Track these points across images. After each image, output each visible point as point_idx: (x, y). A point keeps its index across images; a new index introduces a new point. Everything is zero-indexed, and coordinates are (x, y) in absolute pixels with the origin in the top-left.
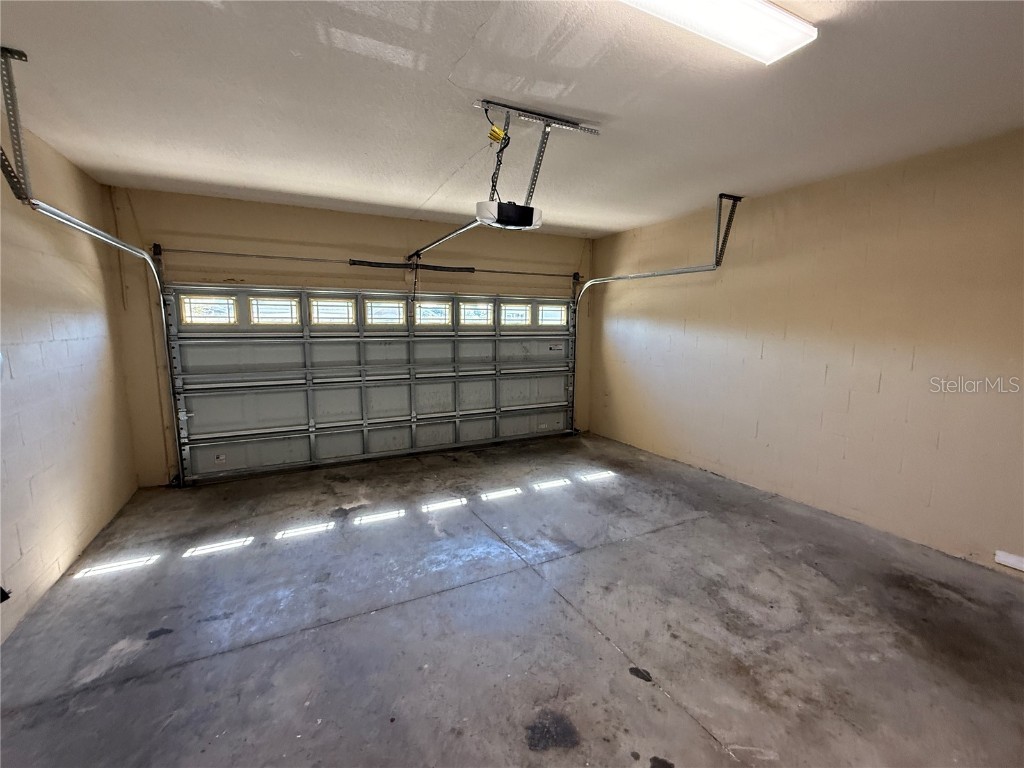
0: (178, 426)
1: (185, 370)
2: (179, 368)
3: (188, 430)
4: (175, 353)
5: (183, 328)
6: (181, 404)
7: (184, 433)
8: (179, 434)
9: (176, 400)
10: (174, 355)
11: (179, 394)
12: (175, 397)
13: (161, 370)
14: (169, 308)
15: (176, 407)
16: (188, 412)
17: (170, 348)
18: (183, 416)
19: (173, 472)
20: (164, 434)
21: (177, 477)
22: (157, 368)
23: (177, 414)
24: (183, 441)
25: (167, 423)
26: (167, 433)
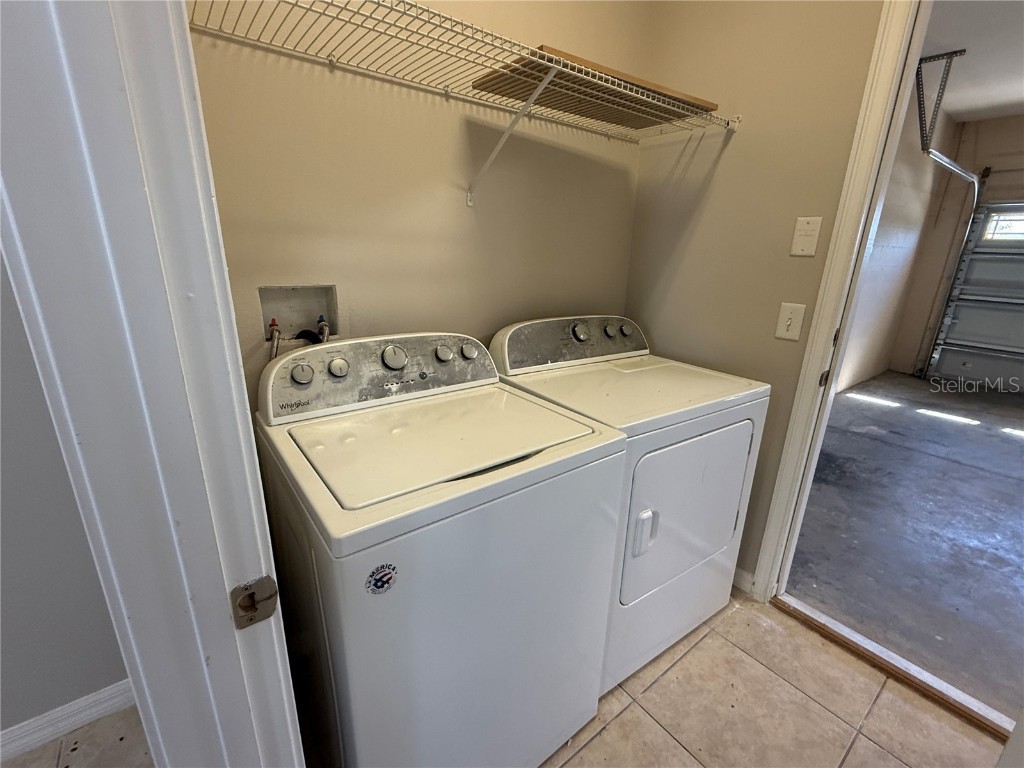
0: (940, 328)
1: (966, 282)
2: (962, 280)
3: (947, 333)
4: (964, 266)
5: (980, 244)
6: (950, 311)
7: (942, 336)
8: (938, 335)
9: (947, 306)
10: (962, 267)
11: (952, 301)
12: (948, 303)
13: (944, 280)
14: (975, 225)
15: (945, 311)
16: (954, 318)
17: (961, 261)
18: (948, 321)
19: (919, 366)
20: (925, 333)
21: (921, 370)
22: (942, 277)
23: (943, 318)
24: (938, 342)
25: (930, 325)
26: (928, 333)
